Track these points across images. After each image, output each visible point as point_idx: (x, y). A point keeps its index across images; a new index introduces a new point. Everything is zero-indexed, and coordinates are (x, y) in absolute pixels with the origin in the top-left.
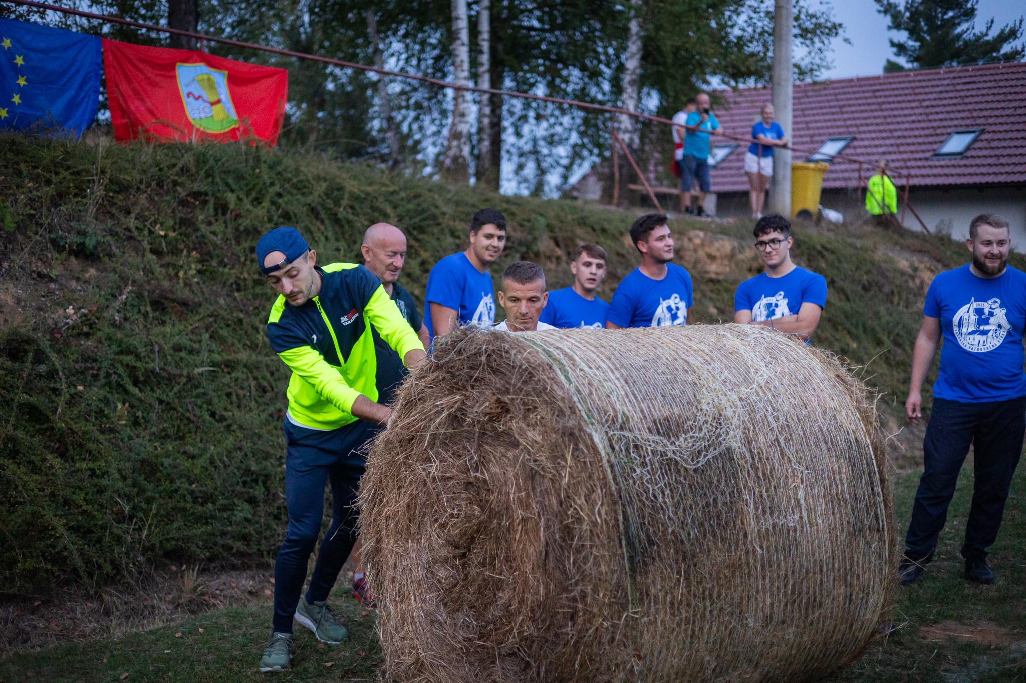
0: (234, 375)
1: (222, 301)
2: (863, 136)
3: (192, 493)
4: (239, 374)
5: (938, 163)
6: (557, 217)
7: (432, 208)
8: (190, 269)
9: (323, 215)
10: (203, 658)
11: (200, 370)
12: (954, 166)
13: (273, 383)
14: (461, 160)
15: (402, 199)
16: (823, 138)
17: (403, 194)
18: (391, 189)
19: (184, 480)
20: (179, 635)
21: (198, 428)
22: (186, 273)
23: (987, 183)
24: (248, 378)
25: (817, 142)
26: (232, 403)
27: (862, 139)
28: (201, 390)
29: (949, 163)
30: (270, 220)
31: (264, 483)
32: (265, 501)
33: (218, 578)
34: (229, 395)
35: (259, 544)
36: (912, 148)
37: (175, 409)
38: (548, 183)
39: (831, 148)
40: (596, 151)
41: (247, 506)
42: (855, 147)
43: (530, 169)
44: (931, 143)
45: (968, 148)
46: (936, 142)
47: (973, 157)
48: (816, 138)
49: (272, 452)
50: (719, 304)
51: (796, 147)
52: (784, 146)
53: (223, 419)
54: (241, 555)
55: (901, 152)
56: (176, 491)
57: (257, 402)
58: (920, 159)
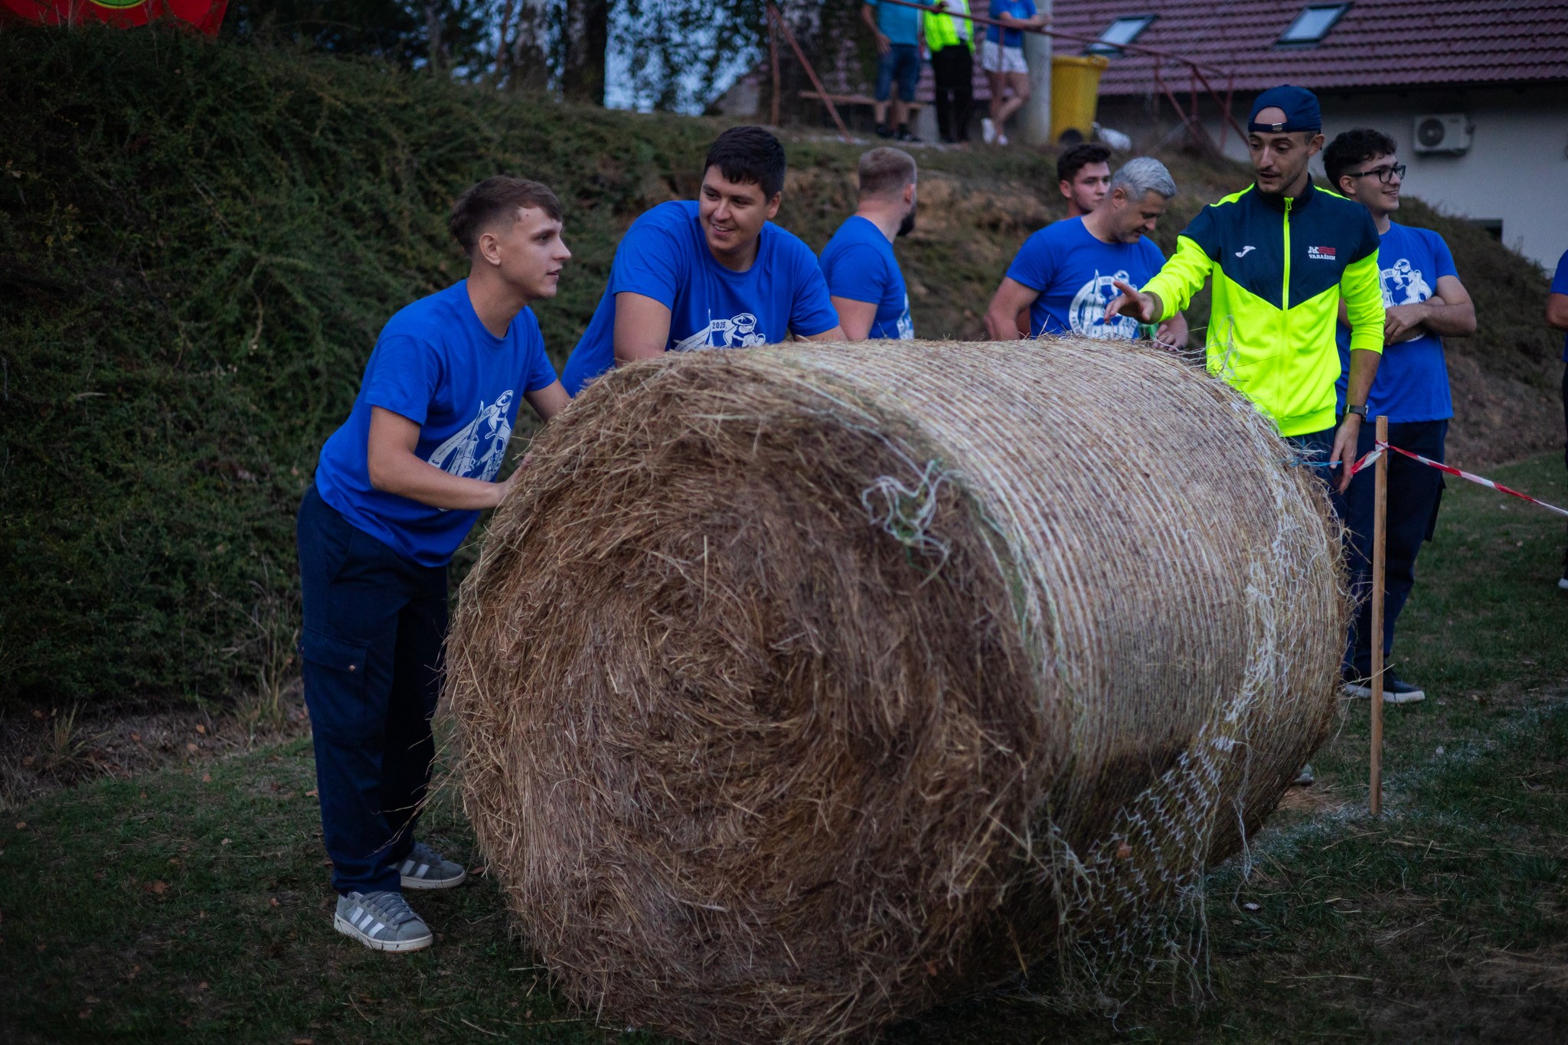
0: (136, 403)
1: (118, 284)
2: (1171, 13)
3: (65, 594)
4: (147, 402)
5: (1282, 56)
6: (673, 144)
7: (468, 131)
8: (65, 233)
9: (287, 145)
10: (53, 864)
11: (79, 396)
12: (1306, 60)
13: (202, 415)
14: (533, 52)
15: (420, 118)
16: (1109, 16)
17: (420, 110)
18: (401, 101)
19: (52, 574)
20: (21, 825)
21: (76, 489)
22: (57, 240)
23: (1355, 86)
24: (161, 409)
25: (1100, 23)
26: (133, 448)
27: (1169, 18)
28: (81, 429)
29: (1300, 55)
30: (198, 152)
31: (186, 576)
32: (188, 604)
33: (110, 728)
34: (129, 435)
35: (176, 672)
36: (1244, 32)
37: (40, 460)
38: (684, 88)
39: (1120, 34)
40: (755, 37)
41: (156, 613)
42: (1157, 31)
43: (653, 68)
44: (1271, 24)
45: (1329, 31)
46: (1279, 23)
47: (1335, 46)
48: (1099, 17)
49: (199, 525)
50: (928, 280)
51: (1058, 31)
52: (1038, 30)
53: (118, 473)
54: (148, 690)
55: (1226, 39)
56: (39, 591)
57: (175, 445)
58: (1256, 50)
